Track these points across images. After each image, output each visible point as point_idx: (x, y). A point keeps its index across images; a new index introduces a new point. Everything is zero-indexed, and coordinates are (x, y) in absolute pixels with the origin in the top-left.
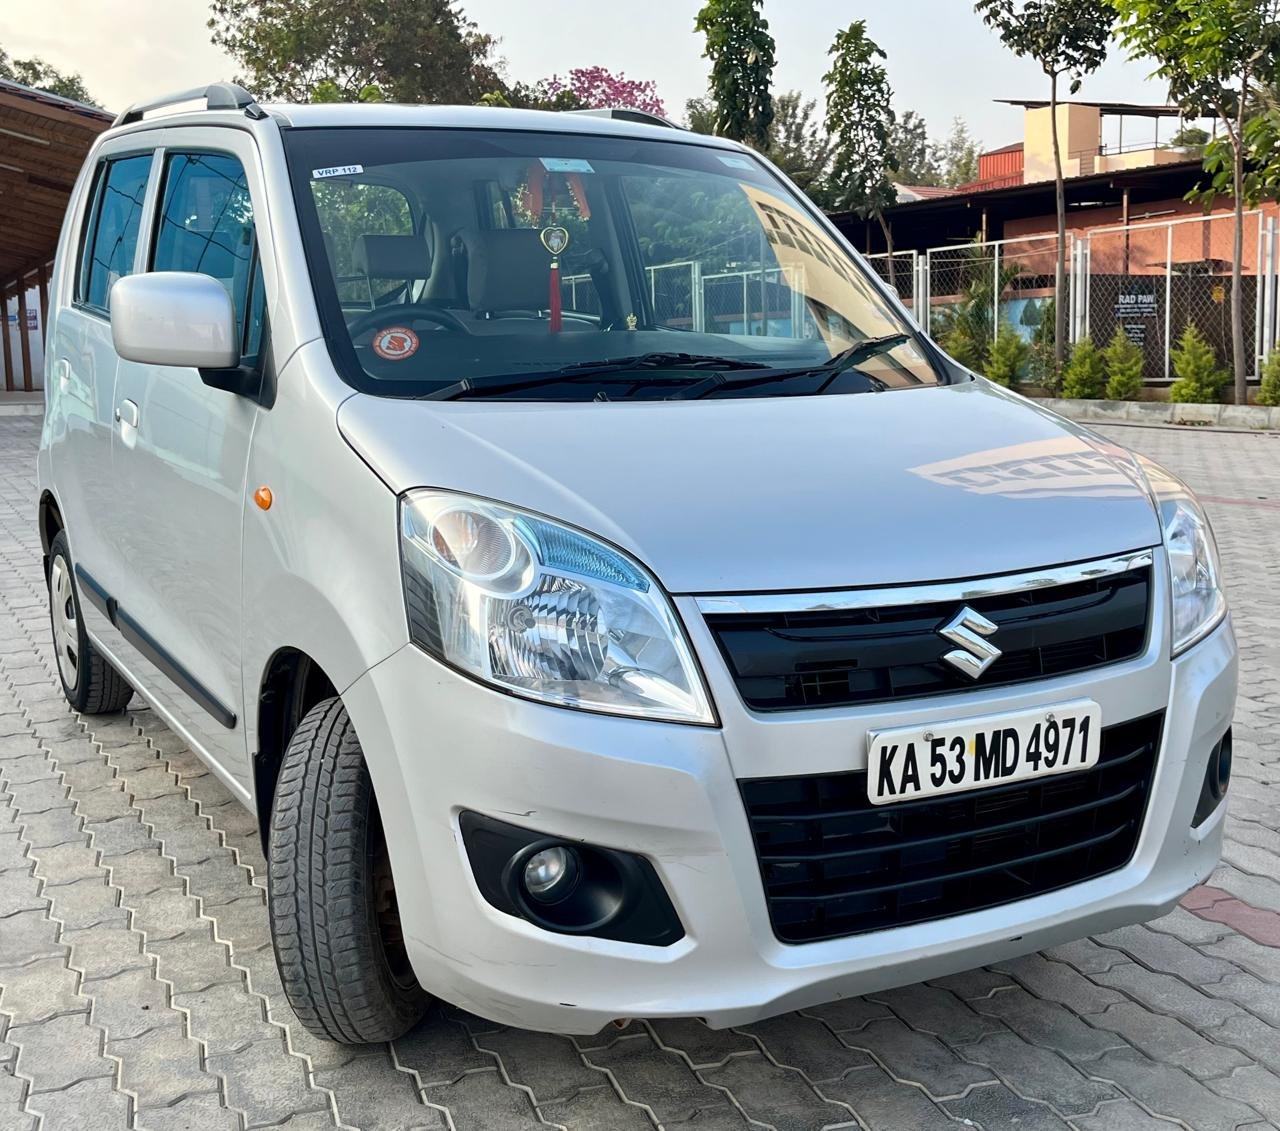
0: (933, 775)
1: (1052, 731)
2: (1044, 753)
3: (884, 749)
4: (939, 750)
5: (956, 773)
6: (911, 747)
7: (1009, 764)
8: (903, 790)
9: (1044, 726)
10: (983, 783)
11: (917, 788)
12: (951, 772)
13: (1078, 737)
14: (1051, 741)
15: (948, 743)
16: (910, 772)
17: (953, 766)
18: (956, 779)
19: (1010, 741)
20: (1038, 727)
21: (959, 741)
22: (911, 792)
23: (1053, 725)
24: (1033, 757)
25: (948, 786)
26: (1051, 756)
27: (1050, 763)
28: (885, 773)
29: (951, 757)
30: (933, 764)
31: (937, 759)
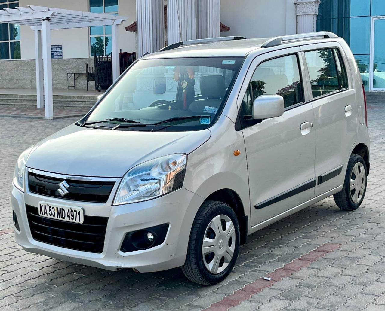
0: (50, 213)
1: (72, 212)
2: (71, 217)
3: (40, 205)
4: (50, 208)
5: (54, 214)
6: (45, 206)
7: (64, 216)
8: (45, 215)
9: (70, 210)
10: (58, 218)
11: (47, 215)
12: (53, 214)
13: (78, 215)
14: (72, 214)
15: (52, 207)
16: (46, 211)
17: (53, 213)
18: (54, 216)
19: (63, 211)
20: (69, 210)
21: (53, 208)
22: (46, 216)
23: (72, 211)
24: (69, 216)
25: (52, 217)
26: (72, 218)
27: (73, 219)
28: (41, 210)
29: (52, 210)
30: (49, 211)
31: (50, 210)
